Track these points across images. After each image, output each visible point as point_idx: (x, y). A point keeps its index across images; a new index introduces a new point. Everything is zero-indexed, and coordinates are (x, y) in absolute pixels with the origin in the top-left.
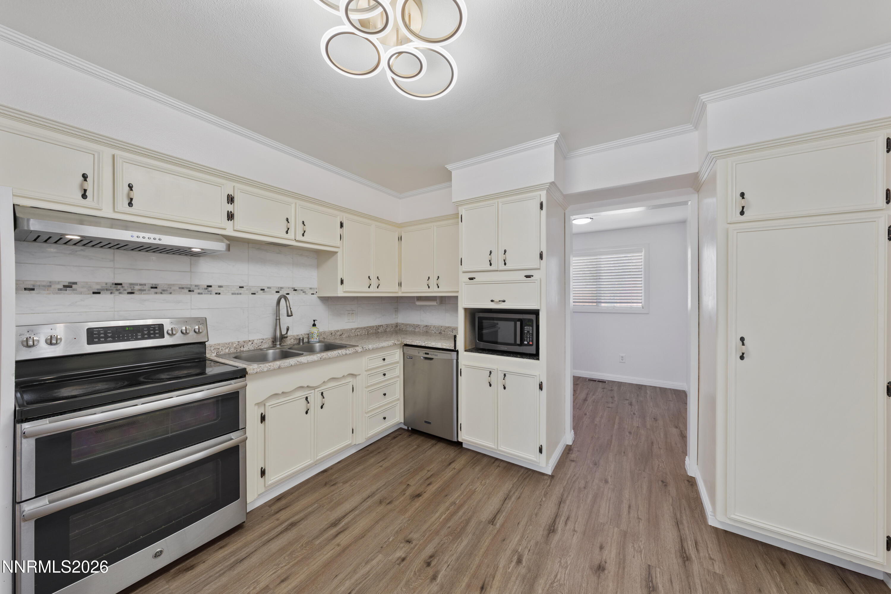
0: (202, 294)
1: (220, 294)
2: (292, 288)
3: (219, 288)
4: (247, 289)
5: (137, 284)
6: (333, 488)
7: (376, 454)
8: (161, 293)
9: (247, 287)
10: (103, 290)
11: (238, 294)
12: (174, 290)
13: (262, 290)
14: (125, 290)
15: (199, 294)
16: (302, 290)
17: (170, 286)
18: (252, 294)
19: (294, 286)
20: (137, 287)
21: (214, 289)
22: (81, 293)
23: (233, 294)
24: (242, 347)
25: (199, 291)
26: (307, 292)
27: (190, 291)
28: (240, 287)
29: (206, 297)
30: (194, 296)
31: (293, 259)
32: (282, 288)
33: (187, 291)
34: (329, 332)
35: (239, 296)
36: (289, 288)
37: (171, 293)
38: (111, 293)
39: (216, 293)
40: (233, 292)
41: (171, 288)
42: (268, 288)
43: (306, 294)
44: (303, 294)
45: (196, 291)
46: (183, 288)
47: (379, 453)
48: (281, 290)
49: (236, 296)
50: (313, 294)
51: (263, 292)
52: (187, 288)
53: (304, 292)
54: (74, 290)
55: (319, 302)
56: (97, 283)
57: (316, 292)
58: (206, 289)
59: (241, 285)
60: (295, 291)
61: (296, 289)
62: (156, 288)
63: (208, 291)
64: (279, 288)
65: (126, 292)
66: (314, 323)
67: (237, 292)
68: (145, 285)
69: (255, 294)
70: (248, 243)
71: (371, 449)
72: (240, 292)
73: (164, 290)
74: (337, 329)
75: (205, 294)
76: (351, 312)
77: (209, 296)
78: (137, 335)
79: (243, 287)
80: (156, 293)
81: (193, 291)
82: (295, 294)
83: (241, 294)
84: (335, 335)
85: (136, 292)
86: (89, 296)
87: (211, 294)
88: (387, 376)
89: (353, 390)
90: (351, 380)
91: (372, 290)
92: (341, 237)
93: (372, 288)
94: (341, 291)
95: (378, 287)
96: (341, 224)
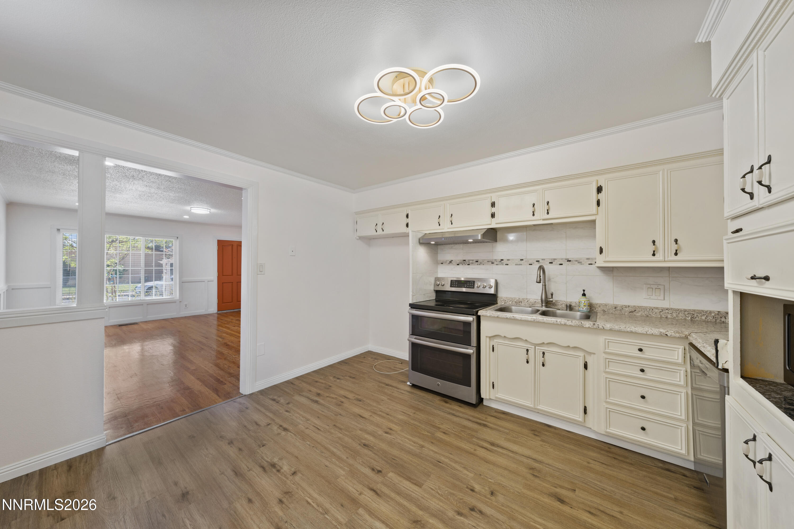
0: (498, 265)
1: (508, 265)
2: (566, 259)
3: (508, 261)
4: (526, 261)
5: (470, 260)
6: (534, 436)
7: (611, 457)
8: (480, 265)
9: (526, 260)
10: (460, 263)
11: (519, 265)
12: (485, 263)
13: (537, 261)
14: (467, 263)
15: (497, 265)
16: (576, 261)
17: (483, 260)
18: (530, 264)
19: (567, 257)
20: (471, 262)
21: (505, 262)
22: (454, 265)
23: (516, 265)
24: (520, 303)
25: (497, 263)
26: (583, 263)
27: (492, 263)
28: (521, 260)
29: (500, 267)
30: (494, 266)
31: (566, 233)
32: (555, 259)
33: (490, 263)
34: (613, 305)
35: (520, 266)
36: (562, 260)
37: (483, 265)
38: (462, 265)
39: (506, 264)
40: (516, 263)
41: (483, 262)
42: (542, 260)
43: (581, 264)
44: (579, 264)
45: (495, 263)
46: (489, 262)
47: (615, 458)
48: (554, 261)
49: (518, 266)
50: (592, 264)
51: (538, 263)
52: (491, 261)
53: (579, 263)
54: (452, 263)
55: (598, 272)
56: (458, 260)
57: (596, 262)
58: (500, 262)
59: (522, 259)
60: (569, 262)
61: (569, 260)
62: (478, 262)
63: (502, 263)
64: (552, 259)
65: (467, 264)
66: (583, 293)
67: (518, 263)
68: (473, 260)
69: (531, 264)
70: (526, 227)
71: (613, 449)
72: (521, 263)
73: (481, 263)
74: (627, 304)
75: (500, 265)
76: (654, 287)
77: (502, 266)
78: (465, 286)
79: (523, 260)
80: (478, 264)
81: (494, 263)
82: (568, 265)
83: (521, 265)
84: (621, 310)
85: (470, 264)
86: (456, 266)
87: (503, 265)
88: (650, 374)
89: (586, 367)
90: (581, 354)
91: (661, 258)
92: (598, 203)
93: (659, 256)
94: (601, 261)
95: (676, 254)
96: (599, 190)
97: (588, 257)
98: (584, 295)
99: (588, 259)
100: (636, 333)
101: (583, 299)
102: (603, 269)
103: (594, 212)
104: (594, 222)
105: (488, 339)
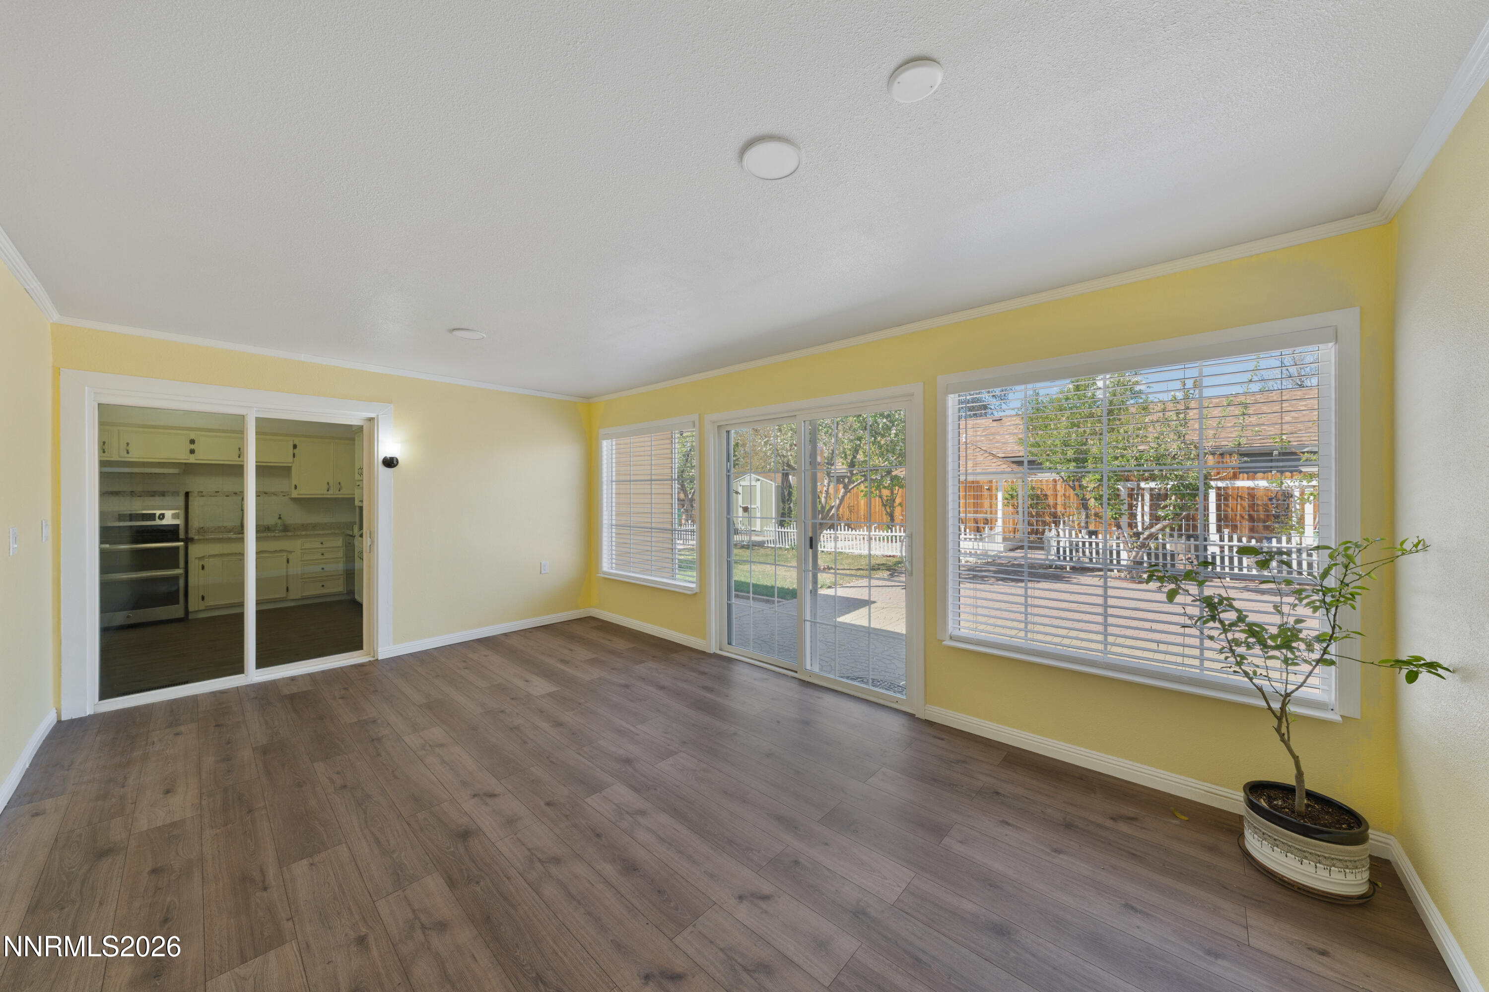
4: (222, 493)
13: (234, 493)
16: (272, 493)
18: (226, 496)
26: (278, 495)
28: (216, 492)
34: (300, 523)
43: (276, 496)
50: (285, 496)
53: (274, 495)
55: (290, 502)
57: (289, 494)
60: (266, 494)
61: (266, 492)
67: (213, 495)
69: (228, 496)
72: (216, 495)
74: (309, 522)
79: (218, 492)
82: (265, 496)
84: (304, 526)
88: (327, 556)
89: (288, 562)
90: (285, 554)
91: (332, 493)
92: (294, 456)
93: (331, 492)
94: (295, 494)
95: (339, 490)
96: (295, 447)
97: (282, 490)
98: (280, 518)
99: (282, 492)
100: (320, 534)
101: (279, 522)
102: (294, 499)
103: (291, 461)
104: (289, 469)
105: (197, 560)
